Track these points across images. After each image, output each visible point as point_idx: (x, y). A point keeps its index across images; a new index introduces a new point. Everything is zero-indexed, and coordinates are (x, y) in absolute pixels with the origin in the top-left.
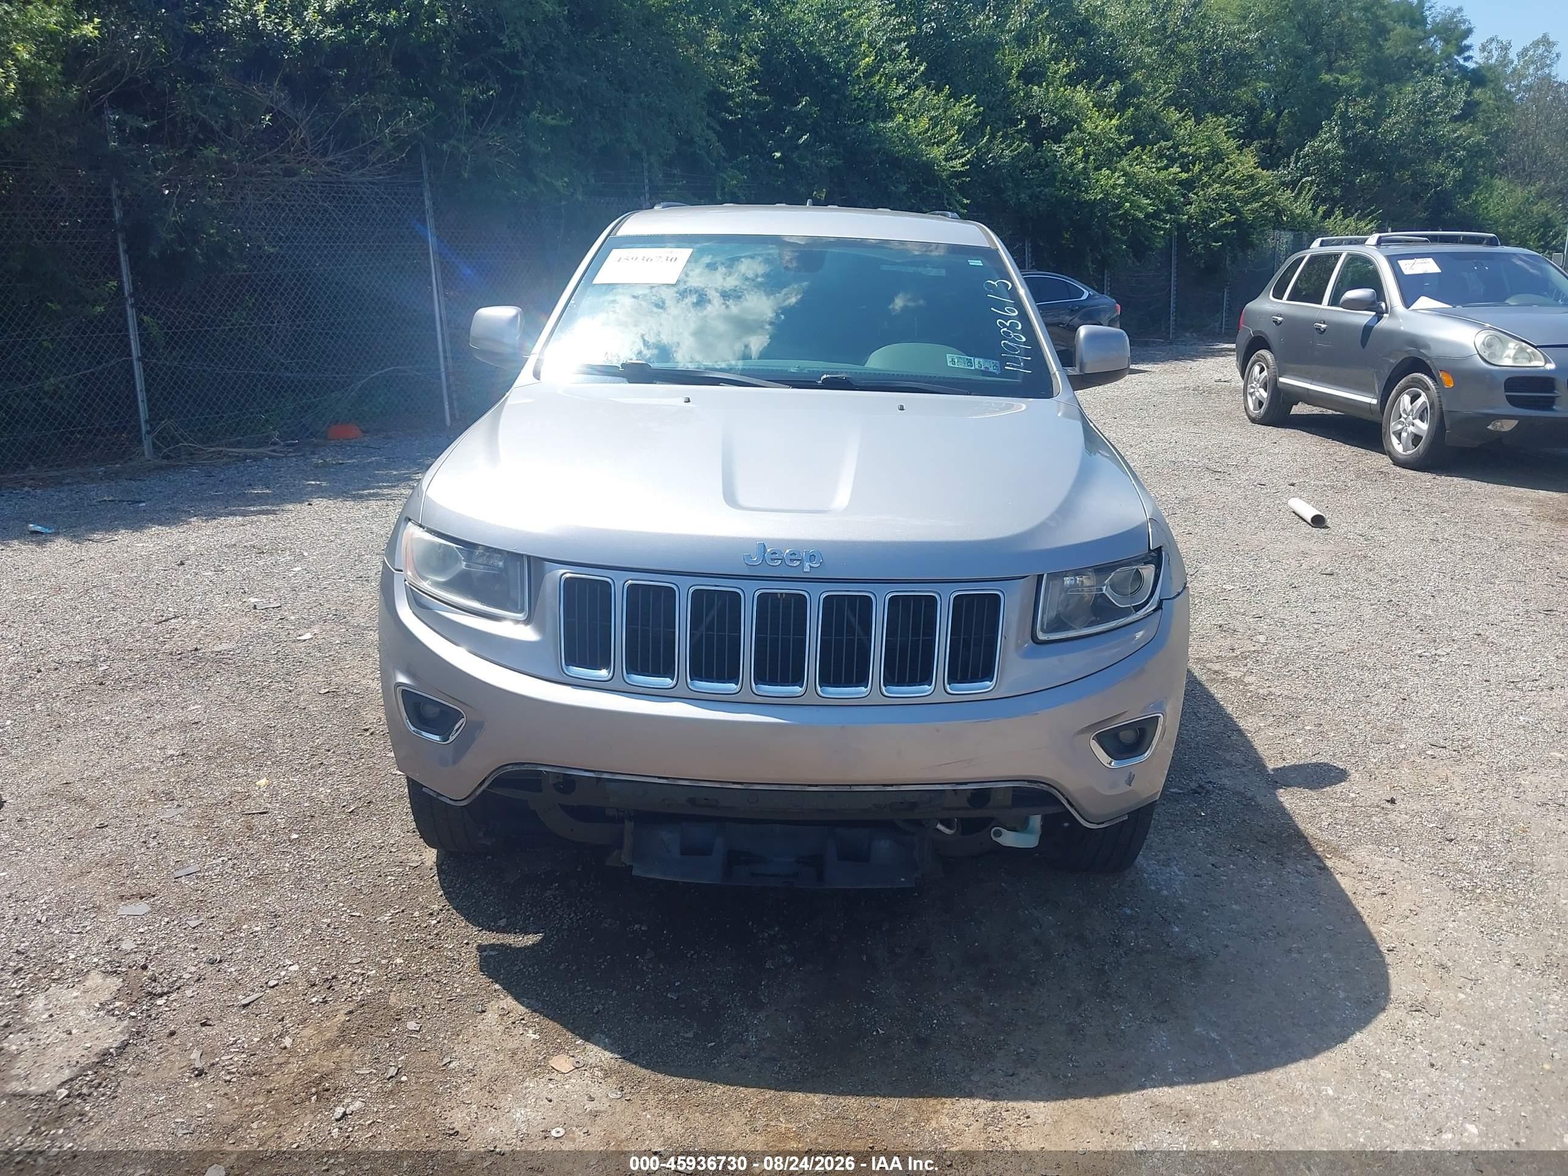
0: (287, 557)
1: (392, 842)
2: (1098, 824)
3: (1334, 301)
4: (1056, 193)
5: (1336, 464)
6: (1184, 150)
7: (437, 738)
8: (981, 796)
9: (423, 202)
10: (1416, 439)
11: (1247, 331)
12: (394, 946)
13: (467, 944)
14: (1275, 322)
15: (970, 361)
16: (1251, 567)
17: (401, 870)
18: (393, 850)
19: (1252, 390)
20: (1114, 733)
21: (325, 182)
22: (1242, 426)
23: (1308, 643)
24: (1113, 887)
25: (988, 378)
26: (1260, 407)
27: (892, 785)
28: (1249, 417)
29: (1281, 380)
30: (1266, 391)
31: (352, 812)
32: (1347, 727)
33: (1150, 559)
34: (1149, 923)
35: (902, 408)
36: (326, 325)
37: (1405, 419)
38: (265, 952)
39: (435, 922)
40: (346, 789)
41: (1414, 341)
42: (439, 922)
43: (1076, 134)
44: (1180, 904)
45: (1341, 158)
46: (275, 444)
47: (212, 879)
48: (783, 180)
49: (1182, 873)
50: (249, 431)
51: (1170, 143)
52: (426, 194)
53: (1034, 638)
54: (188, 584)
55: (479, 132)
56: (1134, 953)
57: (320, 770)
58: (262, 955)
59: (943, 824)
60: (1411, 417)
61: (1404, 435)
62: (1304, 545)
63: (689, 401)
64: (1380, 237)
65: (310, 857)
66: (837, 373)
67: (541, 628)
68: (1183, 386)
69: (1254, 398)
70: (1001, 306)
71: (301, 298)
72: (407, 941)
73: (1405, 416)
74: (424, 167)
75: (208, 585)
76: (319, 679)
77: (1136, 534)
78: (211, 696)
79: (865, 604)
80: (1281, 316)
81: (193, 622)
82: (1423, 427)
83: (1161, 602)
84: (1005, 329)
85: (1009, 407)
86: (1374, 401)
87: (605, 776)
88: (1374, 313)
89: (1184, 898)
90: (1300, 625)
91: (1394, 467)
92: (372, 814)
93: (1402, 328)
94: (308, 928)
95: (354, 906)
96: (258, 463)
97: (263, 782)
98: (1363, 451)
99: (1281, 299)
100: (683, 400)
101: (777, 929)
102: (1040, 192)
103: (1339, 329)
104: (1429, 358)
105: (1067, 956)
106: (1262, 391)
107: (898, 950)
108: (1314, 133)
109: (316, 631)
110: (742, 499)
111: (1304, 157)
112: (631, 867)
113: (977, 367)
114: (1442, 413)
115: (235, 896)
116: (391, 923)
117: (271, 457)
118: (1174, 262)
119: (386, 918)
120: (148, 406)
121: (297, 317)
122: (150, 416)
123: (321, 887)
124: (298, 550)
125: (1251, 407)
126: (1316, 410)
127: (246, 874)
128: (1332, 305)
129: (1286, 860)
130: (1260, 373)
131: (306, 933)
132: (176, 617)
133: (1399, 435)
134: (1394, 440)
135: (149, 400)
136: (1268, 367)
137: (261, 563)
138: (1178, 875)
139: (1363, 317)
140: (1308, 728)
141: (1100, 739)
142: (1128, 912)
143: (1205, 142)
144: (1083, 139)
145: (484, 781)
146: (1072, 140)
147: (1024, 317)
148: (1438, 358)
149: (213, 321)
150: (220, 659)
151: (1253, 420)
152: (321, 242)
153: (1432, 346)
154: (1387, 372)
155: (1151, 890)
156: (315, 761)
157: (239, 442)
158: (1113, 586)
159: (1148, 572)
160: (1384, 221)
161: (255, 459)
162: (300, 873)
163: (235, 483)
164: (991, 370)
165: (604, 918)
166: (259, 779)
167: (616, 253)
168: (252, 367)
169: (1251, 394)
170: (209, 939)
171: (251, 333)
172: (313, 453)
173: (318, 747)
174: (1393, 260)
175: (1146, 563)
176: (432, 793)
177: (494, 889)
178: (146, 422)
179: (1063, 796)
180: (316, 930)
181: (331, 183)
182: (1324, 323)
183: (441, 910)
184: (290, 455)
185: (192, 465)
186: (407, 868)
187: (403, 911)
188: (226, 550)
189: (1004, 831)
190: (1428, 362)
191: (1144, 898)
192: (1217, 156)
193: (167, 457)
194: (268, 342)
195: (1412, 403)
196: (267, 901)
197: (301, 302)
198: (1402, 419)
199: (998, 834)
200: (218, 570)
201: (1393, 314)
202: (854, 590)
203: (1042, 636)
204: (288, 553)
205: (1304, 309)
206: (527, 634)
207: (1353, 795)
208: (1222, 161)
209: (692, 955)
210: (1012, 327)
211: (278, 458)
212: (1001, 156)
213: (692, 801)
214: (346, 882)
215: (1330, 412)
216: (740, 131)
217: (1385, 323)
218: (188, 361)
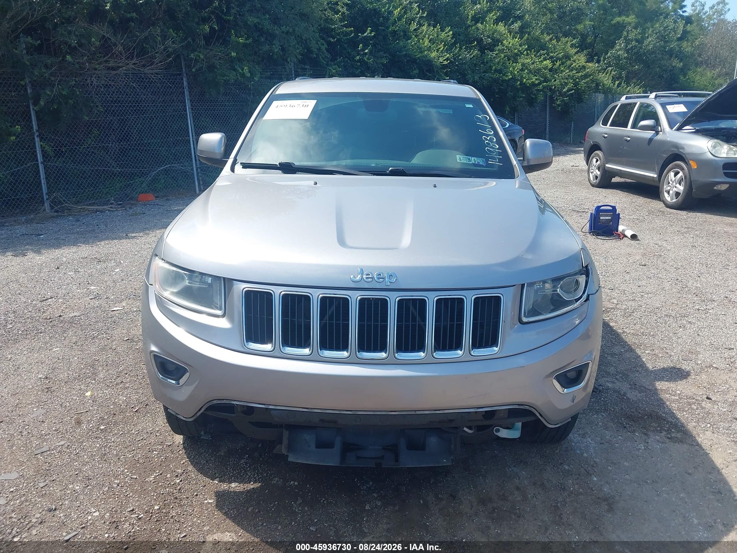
0: (113, 263)
1: (157, 429)
2: (555, 425)
3: (634, 126)
4: (492, 76)
5: (637, 207)
6: (552, 55)
7: (174, 382)
8: (490, 415)
9: (183, 83)
10: (677, 194)
11: (589, 142)
12: (155, 498)
13: (197, 495)
14: (604, 137)
15: (469, 159)
16: (604, 262)
17: (161, 447)
18: (158, 434)
19: (592, 171)
20: (565, 374)
21: (134, 74)
22: (588, 188)
23: (639, 303)
24: (556, 452)
25: (479, 168)
26: (596, 179)
27: (439, 410)
28: (591, 184)
29: (607, 165)
30: (599, 171)
31: (136, 411)
32: (668, 351)
33: (583, 272)
34: (579, 475)
35: (435, 186)
36: (136, 144)
37: (672, 184)
38: (81, 503)
39: (179, 481)
40: (134, 397)
41: (676, 146)
42: (181, 481)
43: (500, 47)
44: (595, 462)
45: (625, 58)
46: (112, 204)
47: (55, 455)
48: (360, 70)
49: (593, 442)
50: (99, 198)
51: (545, 52)
52: (184, 79)
53: (520, 321)
54: (60, 279)
55: (210, 48)
56: (573, 495)
57: (121, 386)
58: (79, 505)
59: (467, 427)
60: (674, 183)
61: (671, 192)
62: (629, 250)
63: (316, 184)
64: (656, 94)
65: (111, 440)
66: (399, 167)
67: (231, 320)
68: (556, 169)
69: (593, 174)
70: (484, 129)
71: (123, 131)
72: (163, 494)
73: (672, 183)
74: (183, 66)
75: (70, 280)
76: (124, 332)
77: (575, 258)
78: (66, 343)
79: (422, 303)
80: (606, 134)
81: (60, 300)
82: (681, 188)
83: (588, 296)
84: (487, 141)
85: (486, 184)
86: (655, 176)
87: (271, 407)
88: (654, 132)
89: (596, 458)
90: (633, 293)
91: (666, 209)
92: (148, 412)
93: (668, 139)
94: (106, 486)
95: (134, 472)
96: (103, 214)
97: (88, 394)
98: (649, 200)
99: (606, 126)
100: (313, 183)
101: (371, 483)
102: (484, 75)
103: (636, 141)
104: (684, 154)
105: (536, 497)
106: (597, 171)
107: (440, 496)
108: (612, 47)
109: (124, 304)
110: (349, 241)
111: (608, 58)
112: (287, 456)
113: (473, 162)
114: (691, 181)
115: (67, 466)
116: (154, 482)
117: (109, 211)
118: (548, 109)
119: (151, 479)
120: (47, 186)
121: (121, 141)
122: (48, 191)
123: (116, 459)
124: (118, 260)
125: (592, 179)
126: (622, 180)
127: (74, 452)
128: (632, 128)
129: (649, 433)
130: (596, 162)
131: (105, 490)
132: (51, 298)
133: (668, 192)
134: (666, 194)
135: (47, 183)
136: (600, 159)
137: (99, 267)
138: (591, 443)
139: (649, 134)
140: (647, 352)
141: (558, 378)
142: (567, 467)
143: (561, 51)
144: (503, 49)
145: (201, 409)
146: (499, 50)
147: (496, 134)
148: (689, 154)
149: (79, 143)
150: (72, 322)
151: (593, 186)
152: (132, 103)
153: (685, 147)
154: (661, 162)
155: (577, 453)
156: (118, 380)
157: (94, 203)
158: (561, 288)
159: (582, 279)
160: (646, 88)
161: (101, 212)
162: (105, 450)
163: (90, 224)
164: (481, 163)
165: (274, 477)
166: (87, 392)
167: (275, 103)
168: (99, 166)
169: (592, 173)
170: (50, 495)
171: (98, 149)
172: (130, 208)
173: (121, 372)
174: (663, 106)
175: (581, 274)
176: (173, 413)
177: (212, 459)
178: (47, 194)
179: (537, 411)
180: (111, 487)
181: (136, 74)
182: (629, 137)
183: (183, 473)
184: (119, 209)
185: (70, 215)
186: (165, 446)
187: (161, 474)
188: (82, 260)
189: (501, 429)
190: (684, 156)
191: (574, 459)
192: (568, 57)
193: (57, 211)
194: (107, 153)
195: (675, 177)
196: (84, 469)
197: (123, 133)
198: (670, 184)
199: (498, 431)
200: (76, 271)
201: (664, 132)
202: (416, 295)
203: (525, 320)
204: (113, 261)
205: (618, 130)
206: (224, 323)
207: (679, 392)
208: (570, 60)
209: (324, 501)
210: (491, 140)
211: (113, 211)
212: (465, 58)
213: (322, 421)
214: (130, 456)
215: (629, 181)
216: (338, 47)
217: (660, 137)
218: (66, 163)
